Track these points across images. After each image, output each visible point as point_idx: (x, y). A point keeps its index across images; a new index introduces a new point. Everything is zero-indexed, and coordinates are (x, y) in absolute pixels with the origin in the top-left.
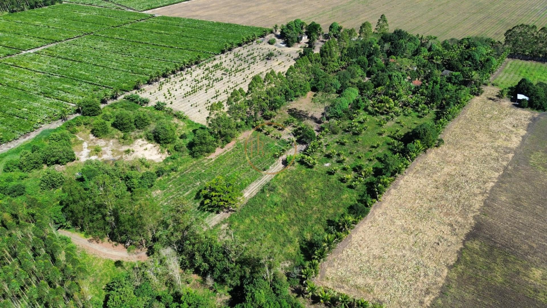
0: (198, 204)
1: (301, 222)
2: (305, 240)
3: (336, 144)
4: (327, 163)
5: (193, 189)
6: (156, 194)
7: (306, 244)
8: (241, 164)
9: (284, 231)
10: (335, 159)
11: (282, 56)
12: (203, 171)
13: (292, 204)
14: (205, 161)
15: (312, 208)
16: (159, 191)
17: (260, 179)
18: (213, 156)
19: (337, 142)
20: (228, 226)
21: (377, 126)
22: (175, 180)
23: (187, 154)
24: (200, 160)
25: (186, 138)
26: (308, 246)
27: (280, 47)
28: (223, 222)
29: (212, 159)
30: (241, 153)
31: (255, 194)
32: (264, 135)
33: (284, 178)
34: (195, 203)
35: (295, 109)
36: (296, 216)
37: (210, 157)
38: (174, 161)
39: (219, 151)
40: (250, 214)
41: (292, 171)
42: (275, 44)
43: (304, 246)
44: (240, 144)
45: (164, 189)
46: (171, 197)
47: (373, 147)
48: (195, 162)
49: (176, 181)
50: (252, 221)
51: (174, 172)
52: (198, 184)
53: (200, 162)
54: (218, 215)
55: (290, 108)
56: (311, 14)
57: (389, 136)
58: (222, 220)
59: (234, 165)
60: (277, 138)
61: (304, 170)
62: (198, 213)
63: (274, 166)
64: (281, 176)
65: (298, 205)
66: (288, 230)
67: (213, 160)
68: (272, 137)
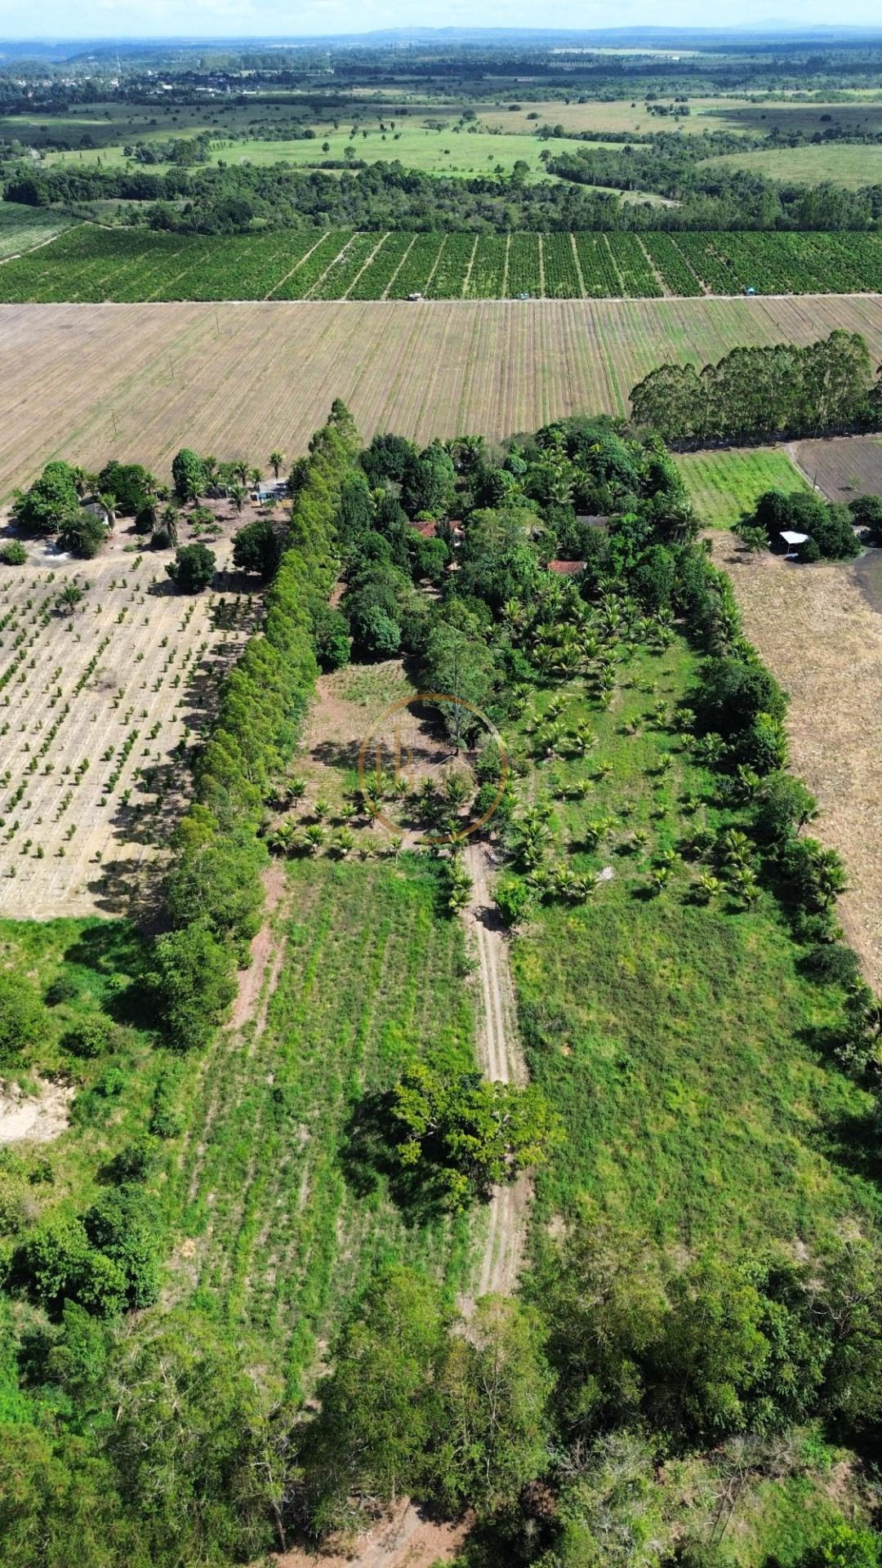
0: (389, 1209)
1: (745, 1081)
2: (814, 1131)
3: (557, 804)
4: (600, 869)
5: (306, 1163)
6: (191, 1261)
7: (831, 1139)
8: (367, 990)
9: (736, 1138)
10: (603, 849)
11: (99, 589)
12: (270, 1079)
13: (664, 1041)
14: (237, 1041)
15: (719, 1020)
16: (190, 1243)
17: (483, 1012)
18: (242, 1010)
19: (558, 797)
20: (567, 1223)
21: (594, 713)
22: (198, 1168)
23: (146, 1050)
24: (213, 1045)
25: (75, 994)
26: (843, 1140)
27: (57, 565)
28: (537, 1219)
29: (253, 1024)
30: (326, 955)
31: (523, 1068)
32: (331, 863)
33: (545, 969)
34: (373, 1209)
35: (330, 744)
36: (709, 1069)
37: (238, 1022)
38: (121, 1099)
39: (248, 985)
40: (592, 1141)
41: (542, 939)
42: (28, 560)
43: (834, 1148)
44: (289, 928)
45: (201, 1226)
46: (263, 1239)
47: (651, 773)
48: (203, 1065)
49: (211, 1173)
50: (617, 1158)
51: (172, 1141)
52: (305, 1136)
53: (220, 1052)
54: (493, 1205)
55: (313, 747)
56: (38, 441)
57: (651, 729)
58: (530, 1215)
59: (351, 1005)
60: (383, 856)
61: (572, 921)
62: (422, 1241)
63: (473, 947)
64: (533, 968)
65: (676, 1034)
66: (742, 1125)
67: (261, 1026)
68: (363, 856)
